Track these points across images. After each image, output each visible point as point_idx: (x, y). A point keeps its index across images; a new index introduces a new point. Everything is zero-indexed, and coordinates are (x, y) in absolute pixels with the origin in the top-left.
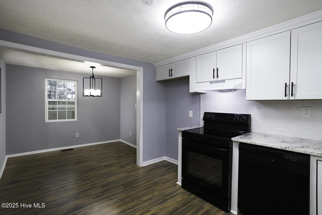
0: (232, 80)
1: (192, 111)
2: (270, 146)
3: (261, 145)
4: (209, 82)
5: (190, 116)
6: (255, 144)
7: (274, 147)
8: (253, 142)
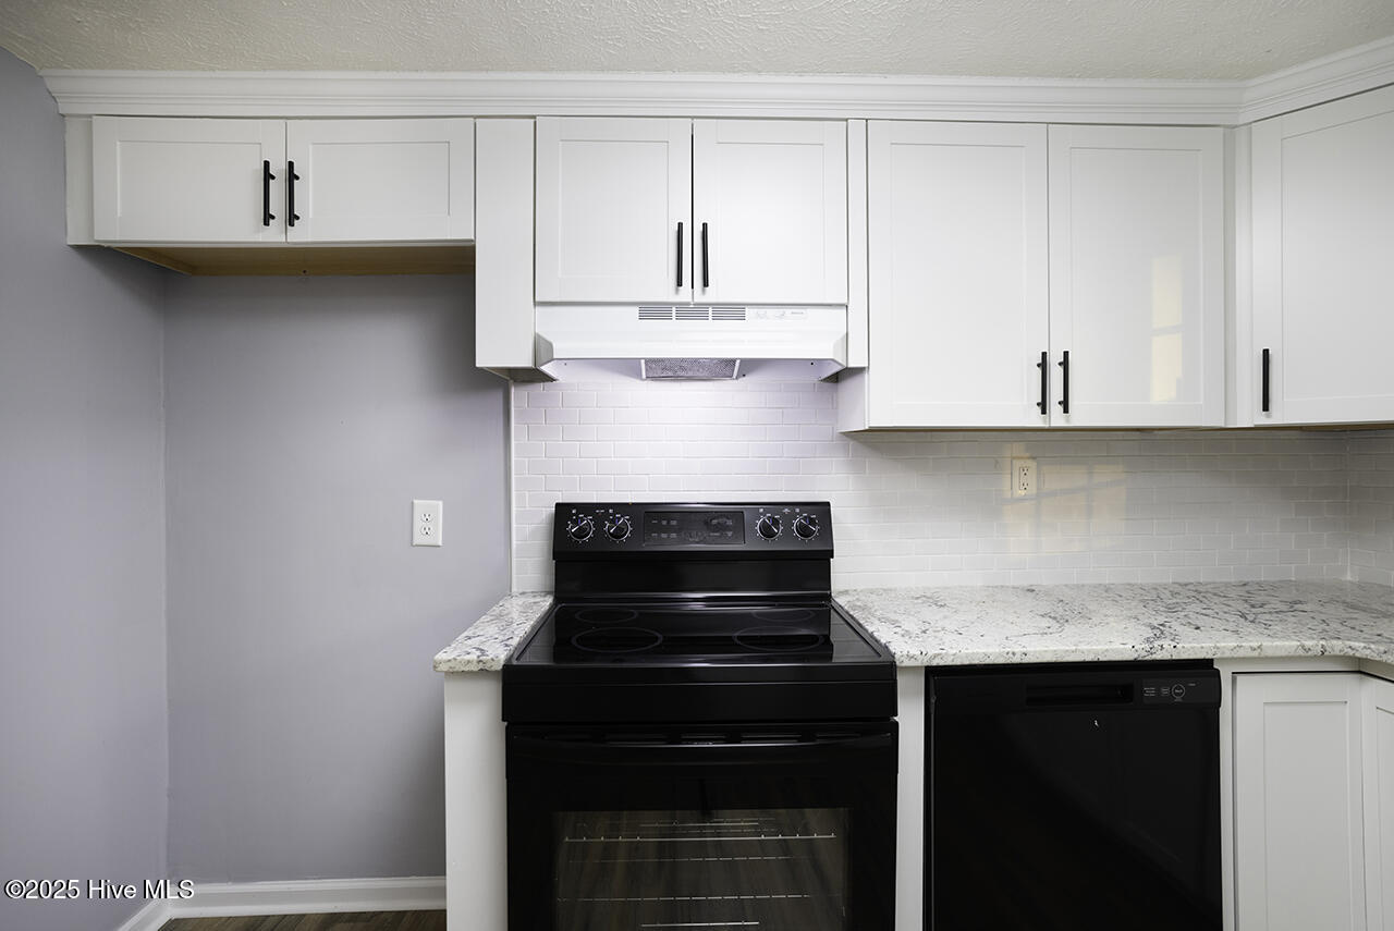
0: (788, 311)
1: (441, 503)
2: (1089, 658)
3: (1054, 660)
4: (636, 310)
5: (419, 539)
6: (1026, 660)
7: (1105, 659)
8: (1014, 654)
